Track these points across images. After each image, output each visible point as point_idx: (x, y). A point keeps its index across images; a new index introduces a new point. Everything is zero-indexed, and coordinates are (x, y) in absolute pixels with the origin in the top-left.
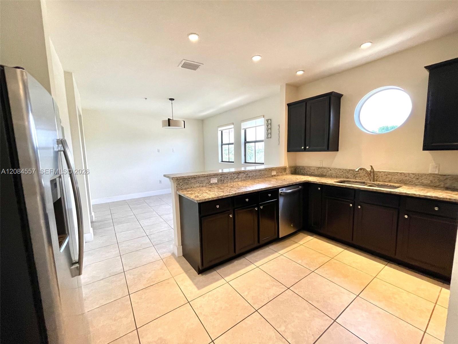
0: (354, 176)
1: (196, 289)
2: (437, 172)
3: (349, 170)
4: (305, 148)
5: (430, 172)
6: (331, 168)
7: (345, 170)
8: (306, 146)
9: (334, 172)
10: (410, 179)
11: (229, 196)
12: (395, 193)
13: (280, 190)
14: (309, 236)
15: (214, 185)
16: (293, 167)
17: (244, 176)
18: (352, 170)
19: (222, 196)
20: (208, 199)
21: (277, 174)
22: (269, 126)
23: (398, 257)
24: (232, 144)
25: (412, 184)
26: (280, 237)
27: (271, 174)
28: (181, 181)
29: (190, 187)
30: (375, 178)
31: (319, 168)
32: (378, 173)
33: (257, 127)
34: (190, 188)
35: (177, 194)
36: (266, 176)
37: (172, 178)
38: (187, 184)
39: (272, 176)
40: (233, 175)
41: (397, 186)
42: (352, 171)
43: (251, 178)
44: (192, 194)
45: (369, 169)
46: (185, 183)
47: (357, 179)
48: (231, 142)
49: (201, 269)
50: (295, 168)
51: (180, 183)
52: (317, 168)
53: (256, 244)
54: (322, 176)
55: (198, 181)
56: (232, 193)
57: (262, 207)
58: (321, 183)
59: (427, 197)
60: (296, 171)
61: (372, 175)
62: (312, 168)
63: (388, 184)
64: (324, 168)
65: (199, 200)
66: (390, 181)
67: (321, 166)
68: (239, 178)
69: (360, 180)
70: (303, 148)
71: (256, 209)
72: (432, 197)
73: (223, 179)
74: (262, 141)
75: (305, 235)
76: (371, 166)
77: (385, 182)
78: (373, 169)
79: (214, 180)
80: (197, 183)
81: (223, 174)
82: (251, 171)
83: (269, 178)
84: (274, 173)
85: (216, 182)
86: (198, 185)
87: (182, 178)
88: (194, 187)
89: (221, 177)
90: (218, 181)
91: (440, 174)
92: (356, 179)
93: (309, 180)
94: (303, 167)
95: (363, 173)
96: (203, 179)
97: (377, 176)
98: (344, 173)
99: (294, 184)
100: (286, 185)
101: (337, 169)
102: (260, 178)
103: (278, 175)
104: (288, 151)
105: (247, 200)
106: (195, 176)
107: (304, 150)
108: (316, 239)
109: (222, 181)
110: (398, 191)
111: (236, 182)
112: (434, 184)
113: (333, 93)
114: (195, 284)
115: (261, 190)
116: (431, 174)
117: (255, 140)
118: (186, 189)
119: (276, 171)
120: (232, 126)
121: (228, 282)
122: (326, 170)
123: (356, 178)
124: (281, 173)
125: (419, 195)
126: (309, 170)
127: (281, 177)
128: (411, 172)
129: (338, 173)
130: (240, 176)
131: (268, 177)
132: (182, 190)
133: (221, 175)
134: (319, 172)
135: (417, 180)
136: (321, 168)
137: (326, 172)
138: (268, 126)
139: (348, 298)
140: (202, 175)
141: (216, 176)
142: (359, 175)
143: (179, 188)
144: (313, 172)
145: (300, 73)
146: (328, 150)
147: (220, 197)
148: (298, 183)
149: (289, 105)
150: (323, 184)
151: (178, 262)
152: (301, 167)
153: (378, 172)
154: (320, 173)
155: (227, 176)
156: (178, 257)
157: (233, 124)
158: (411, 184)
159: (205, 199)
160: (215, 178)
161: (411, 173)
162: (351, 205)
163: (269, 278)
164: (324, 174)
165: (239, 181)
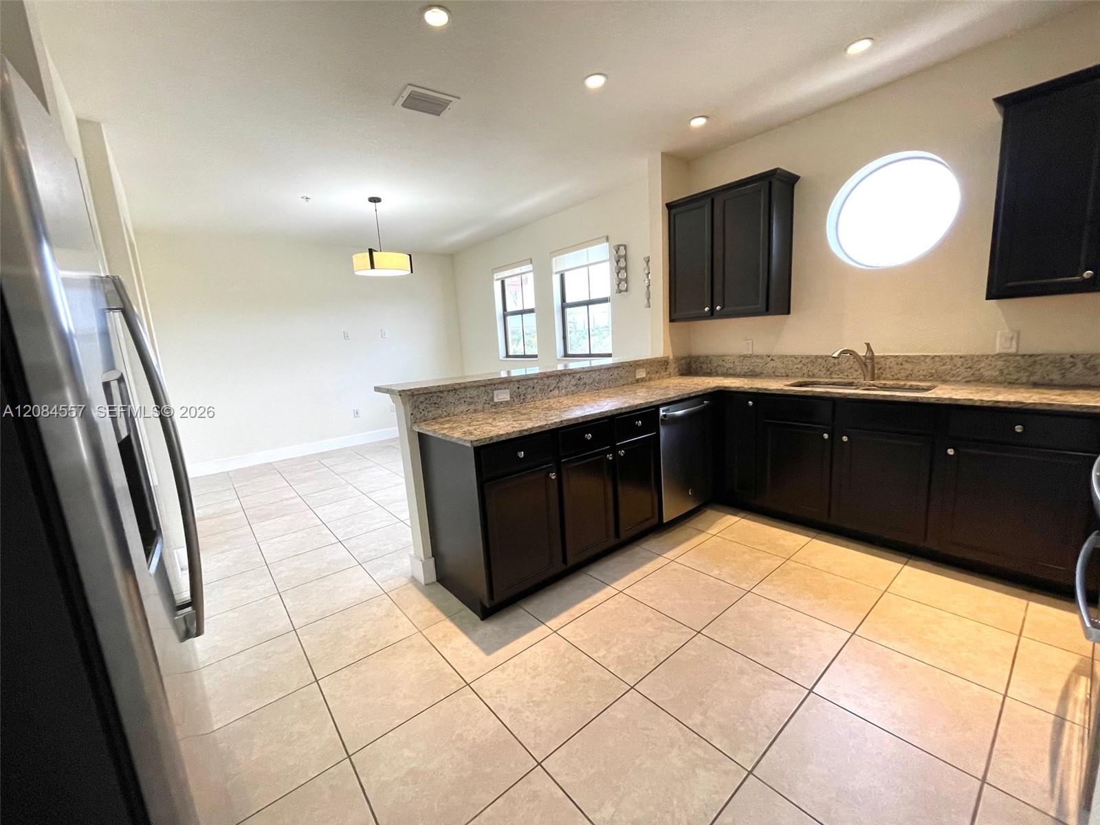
0: (828, 370)
1: (481, 654)
2: (1013, 350)
3: (817, 357)
4: (712, 309)
5: (998, 349)
6: (774, 356)
7: (808, 357)
8: (715, 306)
9: (780, 365)
10: (954, 368)
11: (547, 428)
12: (925, 401)
13: (661, 409)
14: (729, 517)
15: (502, 406)
16: (683, 358)
17: (573, 382)
18: (822, 357)
19: (530, 429)
20: (497, 436)
21: (649, 375)
22: (622, 264)
23: (931, 544)
24: (531, 311)
25: (959, 381)
26: (665, 521)
27: (635, 376)
28: (422, 399)
29: (446, 414)
30: (876, 371)
31: (745, 357)
32: (882, 359)
33: (590, 267)
34: (446, 416)
35: (413, 431)
36: (622, 382)
37: (400, 391)
38: (436, 405)
39: (638, 381)
40: (547, 382)
41: (925, 388)
42: (823, 359)
43: (588, 387)
44: (452, 428)
45: (862, 352)
46: (431, 404)
47: (833, 376)
48: (526, 307)
49: (488, 606)
50: (688, 360)
51: (420, 405)
52: (740, 356)
53: (613, 541)
54: (753, 375)
55: (463, 398)
56: (553, 422)
57: (622, 453)
58: (755, 391)
59: (997, 404)
60: (690, 366)
61: (870, 364)
62: (728, 358)
63: (905, 385)
64: (757, 356)
65: (477, 441)
66: (907, 378)
67: (750, 352)
68: (561, 388)
69: (841, 378)
70: (707, 309)
71: (610, 457)
72: (1010, 403)
73: (525, 392)
74: (605, 300)
75: (721, 514)
76: (868, 345)
77: (898, 379)
78: (871, 351)
79: (502, 396)
80: (463, 402)
81: (522, 380)
82: (589, 371)
83: (630, 386)
84: (641, 374)
85: (508, 398)
86: (464, 408)
87: (425, 392)
88: (455, 413)
89: (518, 388)
90: (511, 397)
91: (1020, 353)
92: (832, 378)
93: (727, 385)
94: (707, 357)
95: (848, 363)
96: (474, 393)
97: (880, 366)
98: (804, 365)
99: (692, 395)
100: (677, 399)
101: (786, 356)
102: (610, 387)
103: (650, 379)
104: (671, 320)
105: (589, 436)
106: (457, 387)
107: (710, 313)
108: (747, 521)
109: (522, 397)
110: (933, 396)
111: (554, 397)
112: (1008, 376)
113: (778, 171)
114: (477, 644)
115: (619, 411)
116: (1000, 356)
117: (588, 299)
118: (434, 419)
119: (646, 368)
120: (529, 267)
121: (555, 632)
122: (760, 361)
123: (831, 374)
124: (657, 372)
125: (982, 400)
126: (720, 363)
127: (658, 382)
128: (957, 354)
129: (791, 367)
130: (563, 384)
131: (628, 384)
132: (425, 421)
133: (519, 381)
134: (746, 366)
135: (969, 370)
136: (750, 356)
137: (761, 365)
138: (618, 262)
139: (831, 640)
140: (472, 384)
141: (506, 385)
142: (839, 367)
143: (418, 416)
144: (730, 368)
145: (698, 123)
146: (767, 311)
147: (526, 430)
148: (701, 393)
149: (670, 206)
150: (760, 392)
151: (429, 596)
152: (701, 359)
153: (883, 357)
154: (748, 369)
155: (532, 385)
156: (426, 585)
157: (531, 263)
158: (955, 381)
159: (491, 438)
160: (505, 389)
161: (956, 356)
162: (826, 436)
163: (649, 613)
164: (758, 370)
165: (561, 396)
